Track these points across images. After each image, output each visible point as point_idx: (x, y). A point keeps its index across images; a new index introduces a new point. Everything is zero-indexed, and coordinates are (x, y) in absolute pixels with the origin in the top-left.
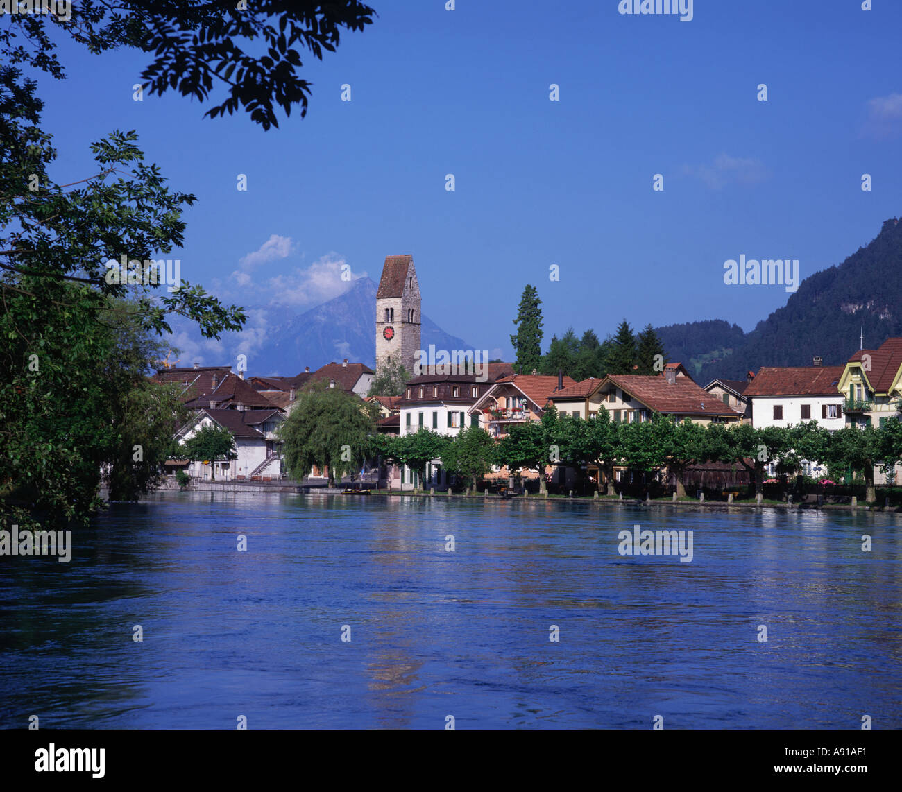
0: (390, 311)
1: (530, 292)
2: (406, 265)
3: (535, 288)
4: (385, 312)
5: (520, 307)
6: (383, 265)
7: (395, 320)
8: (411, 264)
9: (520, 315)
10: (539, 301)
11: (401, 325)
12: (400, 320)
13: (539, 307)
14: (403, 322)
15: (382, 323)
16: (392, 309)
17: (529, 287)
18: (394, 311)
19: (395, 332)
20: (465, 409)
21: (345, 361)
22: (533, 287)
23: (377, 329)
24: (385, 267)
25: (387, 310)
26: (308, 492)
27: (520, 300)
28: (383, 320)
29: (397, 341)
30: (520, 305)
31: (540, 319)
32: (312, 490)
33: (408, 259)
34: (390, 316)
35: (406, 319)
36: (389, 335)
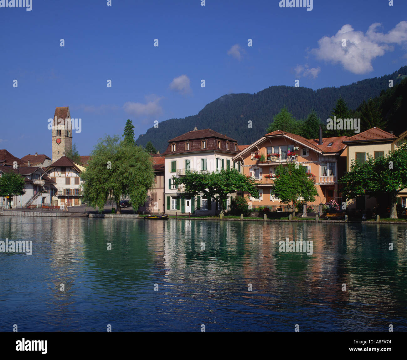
0: (59, 131)
1: (129, 123)
2: (66, 111)
3: (131, 121)
4: (56, 131)
5: (124, 129)
6: (55, 111)
7: (61, 135)
8: (68, 111)
9: (125, 132)
10: (133, 127)
11: (64, 137)
12: (64, 135)
13: (133, 129)
14: (66, 136)
15: (55, 136)
16: (60, 130)
17: (129, 120)
18: (61, 131)
19: (62, 140)
20: (230, 158)
21: (36, 153)
22: (130, 121)
23: (53, 139)
24: (56, 112)
25: (58, 131)
26: (103, 217)
27: (125, 126)
28: (55, 135)
29: (63, 144)
30: (125, 128)
31: (134, 135)
32: (107, 215)
33: (67, 109)
34: (59, 133)
35: (66, 135)
36: (59, 141)
